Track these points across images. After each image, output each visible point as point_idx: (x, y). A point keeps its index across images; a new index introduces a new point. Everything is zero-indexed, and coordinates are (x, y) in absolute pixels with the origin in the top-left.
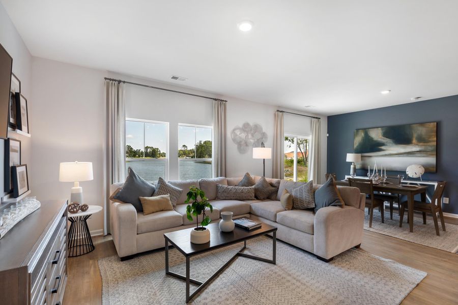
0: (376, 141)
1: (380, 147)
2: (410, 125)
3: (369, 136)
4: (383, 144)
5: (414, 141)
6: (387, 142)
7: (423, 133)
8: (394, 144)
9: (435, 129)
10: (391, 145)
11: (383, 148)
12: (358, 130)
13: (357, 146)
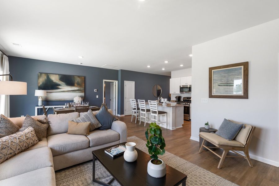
0: (55, 83)
1: (58, 87)
2: (73, 76)
3: (50, 79)
4: (59, 85)
5: (76, 85)
6: (62, 84)
7: (79, 81)
8: (66, 85)
9: (84, 80)
10: (64, 86)
11: (59, 87)
12: (41, 73)
13: (41, 85)
